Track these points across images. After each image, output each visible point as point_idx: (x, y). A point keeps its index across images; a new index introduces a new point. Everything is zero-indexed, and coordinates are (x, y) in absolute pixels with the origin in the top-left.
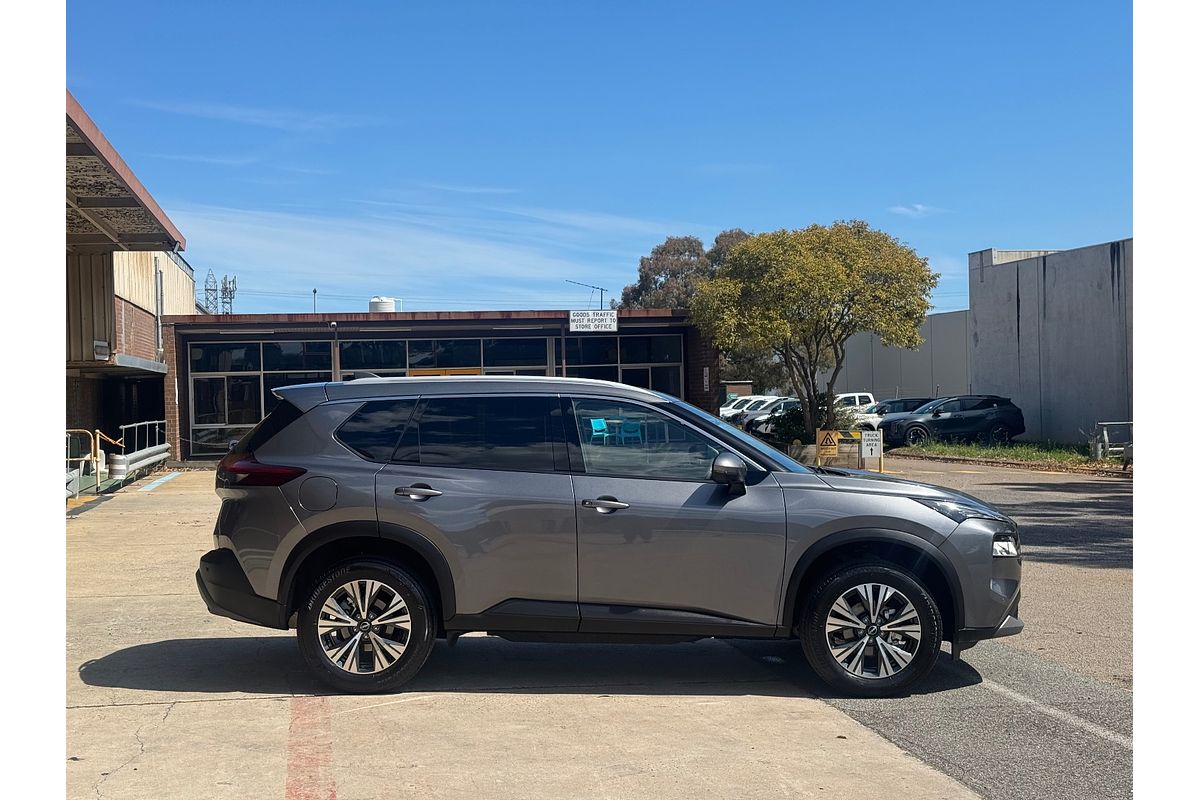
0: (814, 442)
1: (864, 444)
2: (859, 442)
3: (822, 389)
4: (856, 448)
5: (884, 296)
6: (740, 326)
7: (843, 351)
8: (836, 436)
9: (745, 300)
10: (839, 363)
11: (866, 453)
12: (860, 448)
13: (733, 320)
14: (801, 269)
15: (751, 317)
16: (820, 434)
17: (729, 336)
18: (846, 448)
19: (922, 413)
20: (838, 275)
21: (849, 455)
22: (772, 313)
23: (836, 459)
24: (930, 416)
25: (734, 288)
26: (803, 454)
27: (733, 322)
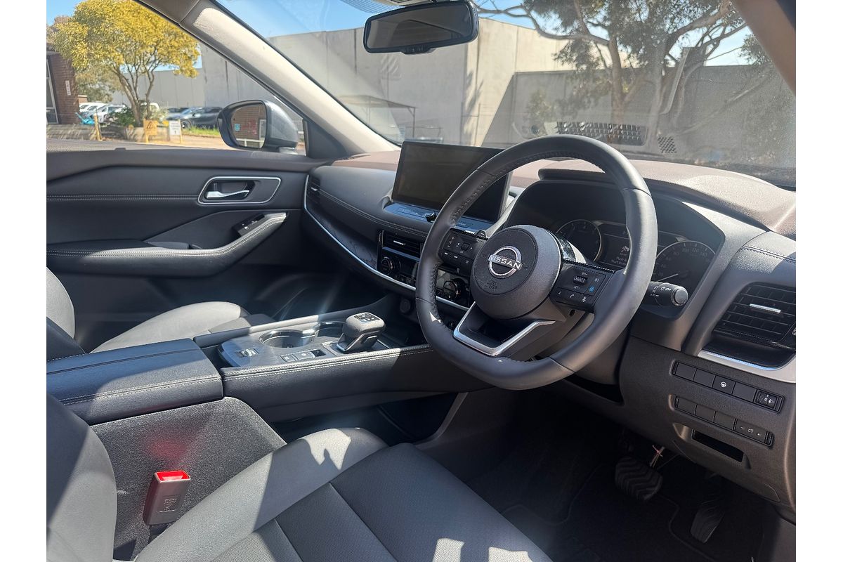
0: (142, 126)
1: (171, 128)
2: (168, 127)
3: (142, 97)
4: (165, 130)
5: (176, 45)
6: (89, 55)
7: (153, 76)
8: (155, 123)
9: (90, 38)
10: (151, 83)
11: (172, 132)
12: (168, 131)
13: (84, 50)
14: (125, 22)
15: (96, 49)
16: (146, 122)
17: (83, 60)
18: (160, 130)
19: (186, 114)
20: (149, 29)
21: (162, 134)
22: (110, 48)
23: (155, 136)
24: (191, 116)
25: (83, 30)
26: (135, 133)
27: (84, 52)
